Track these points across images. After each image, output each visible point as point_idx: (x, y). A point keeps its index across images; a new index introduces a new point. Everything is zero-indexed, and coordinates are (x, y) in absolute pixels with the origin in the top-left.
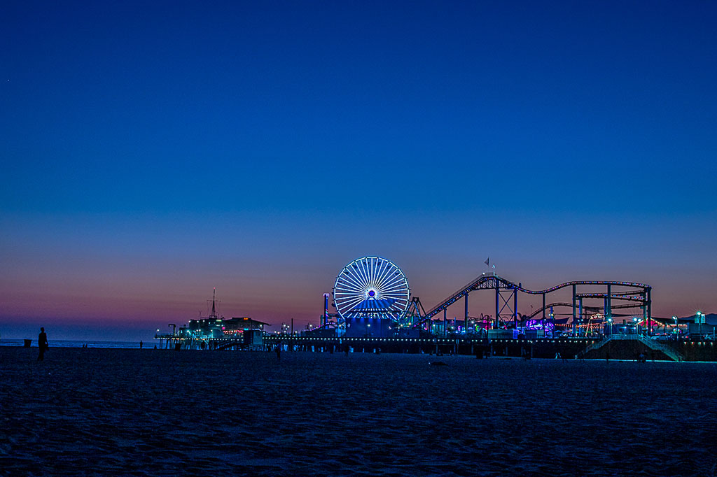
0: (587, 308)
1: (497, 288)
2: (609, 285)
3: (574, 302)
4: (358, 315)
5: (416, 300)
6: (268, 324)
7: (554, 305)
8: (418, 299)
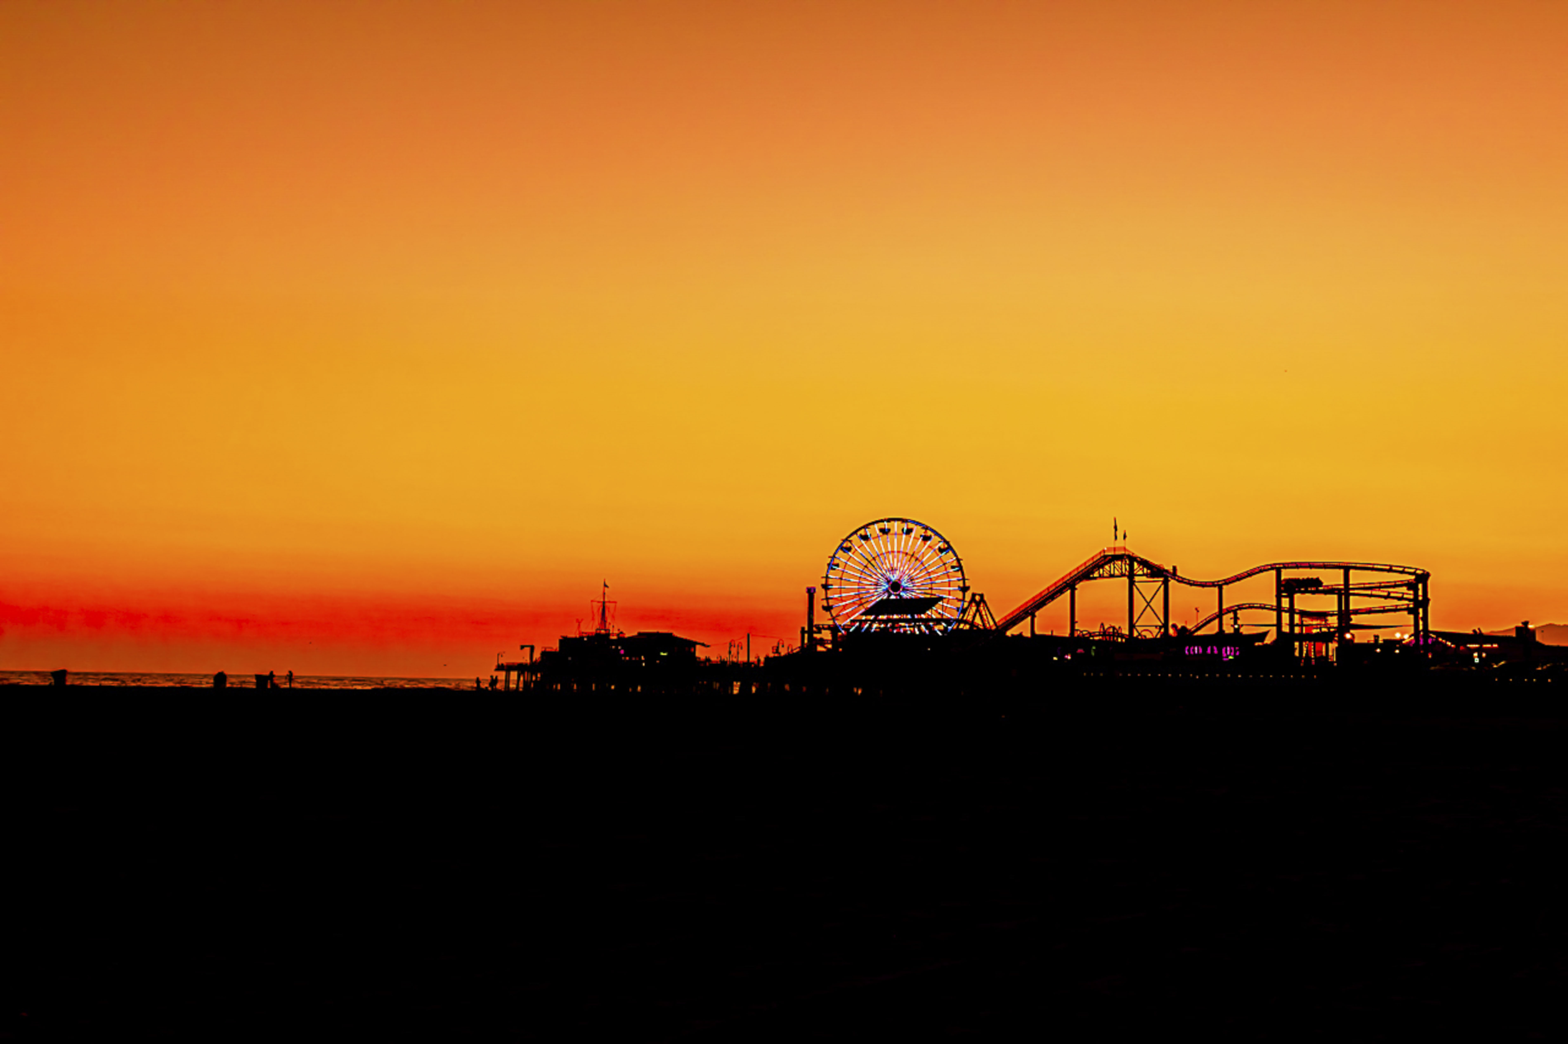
0: (1303, 614)
1: (1131, 576)
2: (1347, 568)
3: (1279, 602)
4: (870, 627)
5: (977, 598)
6: (703, 645)
7: (1240, 607)
8: (982, 596)
